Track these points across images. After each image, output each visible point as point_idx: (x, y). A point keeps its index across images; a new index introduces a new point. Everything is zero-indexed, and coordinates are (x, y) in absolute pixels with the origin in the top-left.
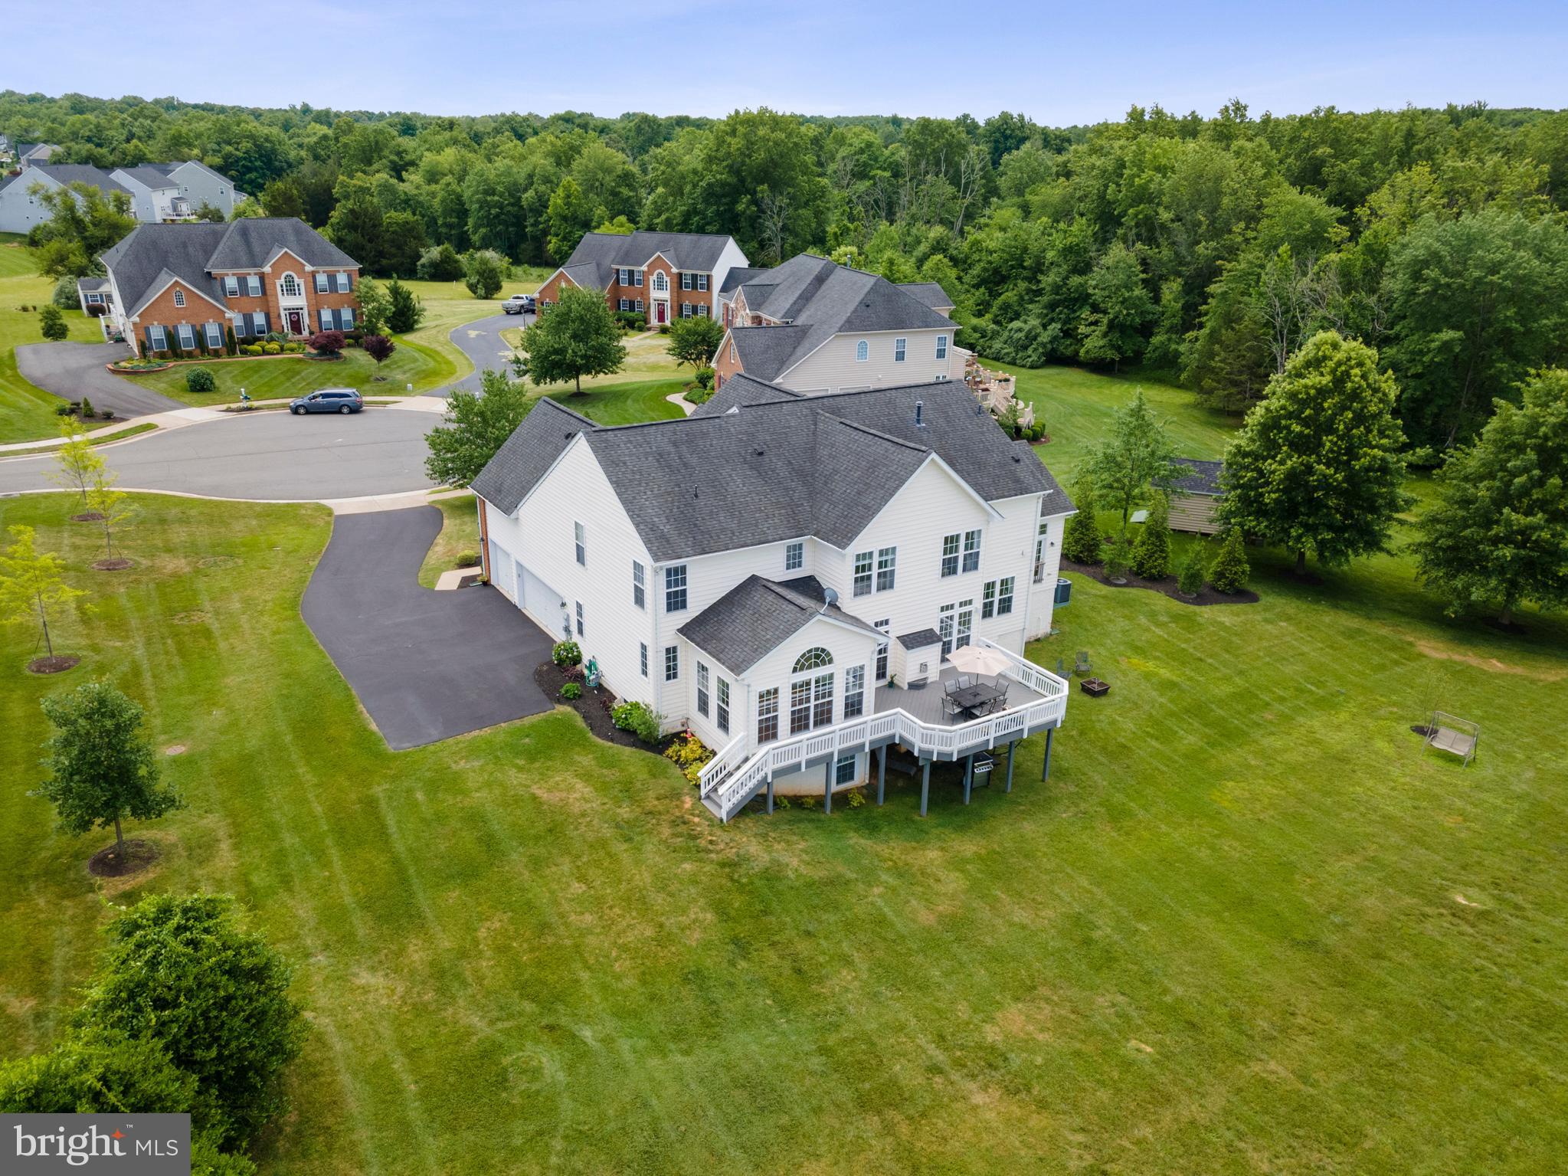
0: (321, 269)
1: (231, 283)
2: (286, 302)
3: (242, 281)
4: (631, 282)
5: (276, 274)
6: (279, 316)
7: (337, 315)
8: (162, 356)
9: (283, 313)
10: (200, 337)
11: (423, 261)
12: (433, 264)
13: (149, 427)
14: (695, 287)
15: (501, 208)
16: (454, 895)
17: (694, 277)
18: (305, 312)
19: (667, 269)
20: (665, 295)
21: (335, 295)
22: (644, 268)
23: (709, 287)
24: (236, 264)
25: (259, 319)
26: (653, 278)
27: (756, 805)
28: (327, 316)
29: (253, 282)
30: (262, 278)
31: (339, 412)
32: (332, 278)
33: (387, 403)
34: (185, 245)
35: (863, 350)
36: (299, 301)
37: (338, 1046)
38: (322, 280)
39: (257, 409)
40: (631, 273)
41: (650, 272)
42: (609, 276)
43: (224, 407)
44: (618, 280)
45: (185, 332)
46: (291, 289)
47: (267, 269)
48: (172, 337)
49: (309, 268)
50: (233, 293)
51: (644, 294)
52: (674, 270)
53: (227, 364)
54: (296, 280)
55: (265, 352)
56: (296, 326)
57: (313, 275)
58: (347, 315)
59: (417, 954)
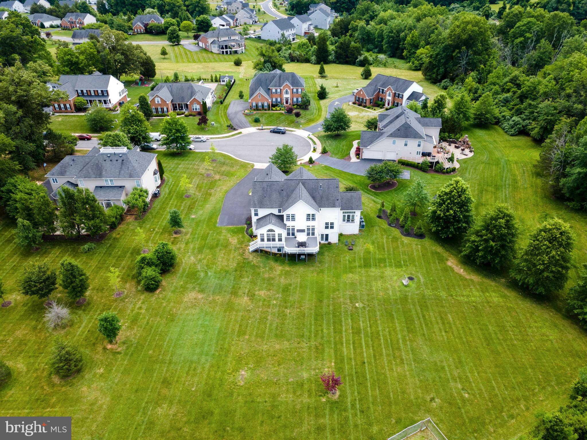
0: (295, 88)
1: (274, 91)
2: (285, 96)
3: (276, 90)
4: (383, 93)
5: (284, 89)
7: (297, 99)
8: (254, 110)
9: (284, 99)
10: (263, 106)
11: (358, 60)
12: (360, 61)
13: (240, 133)
14: (399, 97)
15: (393, 38)
16: (208, 251)
17: (399, 94)
18: (290, 99)
19: (392, 91)
20: (390, 98)
21: (297, 94)
22: (386, 89)
23: (402, 98)
24: (275, 86)
25: (279, 100)
26: (388, 93)
27: (256, 251)
28: (295, 99)
29: (279, 90)
30: (281, 90)
31: (279, 133)
32: (297, 90)
33: (292, 131)
34: (266, 80)
35: (394, 143)
36: (288, 96)
37: (183, 264)
38: (295, 90)
39: (265, 129)
40: (383, 90)
41: (387, 91)
42: (377, 90)
43: (258, 128)
44: (379, 91)
45: (260, 104)
46: (287, 93)
47: (282, 88)
48: (257, 106)
49: (292, 88)
50: (274, 93)
51: (385, 96)
52: (393, 92)
53: (266, 113)
54: (288, 90)
55: (276, 110)
56: (287, 102)
57: (293, 89)
58: (300, 99)
59: (199, 257)
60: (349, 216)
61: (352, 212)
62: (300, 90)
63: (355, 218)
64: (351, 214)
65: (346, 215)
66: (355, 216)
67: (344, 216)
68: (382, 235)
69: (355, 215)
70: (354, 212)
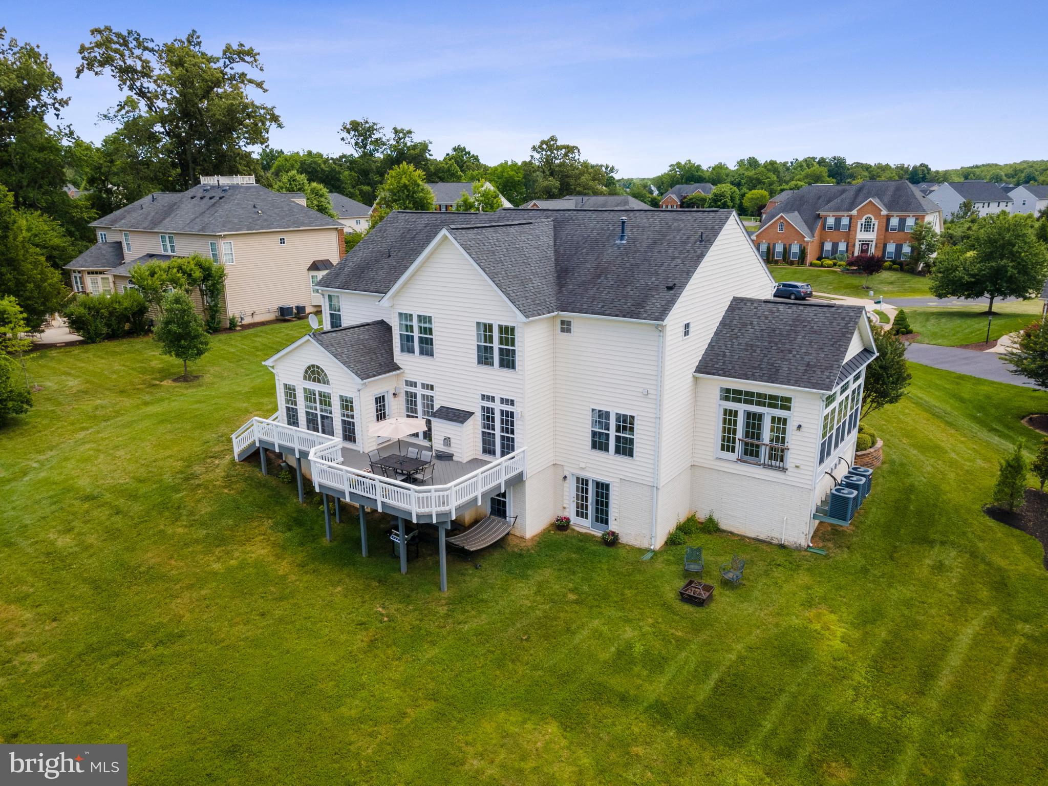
0: (895, 214)
1: (831, 221)
2: (861, 236)
3: (838, 220)
5: (860, 216)
6: (854, 245)
7: (899, 247)
9: (857, 244)
18: (874, 244)
21: (901, 233)
24: (836, 209)
25: (842, 246)
28: (891, 248)
29: (845, 221)
30: (851, 217)
32: (902, 221)
36: (871, 236)
38: (894, 222)
46: (867, 227)
47: (854, 212)
49: (884, 212)
50: (830, 228)
54: (873, 220)
57: (888, 219)
58: (906, 249)
60: (754, 421)
61: (773, 401)
62: (910, 222)
63: (792, 438)
64: (768, 413)
65: (741, 408)
66: (791, 427)
67: (730, 417)
68: (968, 599)
69: (794, 417)
70: (785, 403)
